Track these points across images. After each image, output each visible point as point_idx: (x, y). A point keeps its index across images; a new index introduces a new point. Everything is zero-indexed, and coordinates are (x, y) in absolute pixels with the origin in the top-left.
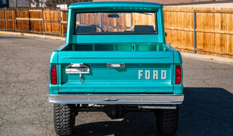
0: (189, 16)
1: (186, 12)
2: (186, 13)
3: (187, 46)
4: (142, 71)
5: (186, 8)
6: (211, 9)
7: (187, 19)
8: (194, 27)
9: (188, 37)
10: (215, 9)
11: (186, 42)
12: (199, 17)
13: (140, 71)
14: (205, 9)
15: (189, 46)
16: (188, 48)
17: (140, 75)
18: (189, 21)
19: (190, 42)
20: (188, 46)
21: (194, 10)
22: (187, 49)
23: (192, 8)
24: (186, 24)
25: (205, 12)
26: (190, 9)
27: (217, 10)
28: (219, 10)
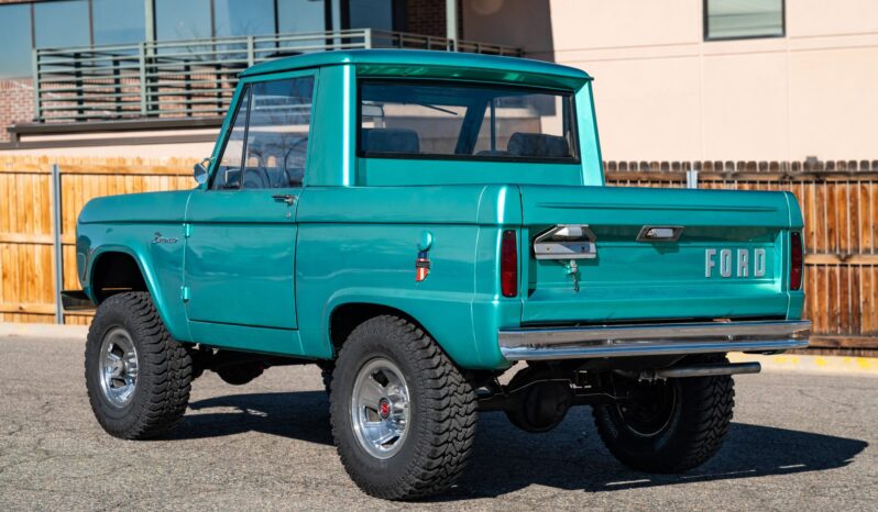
0: (29, 190)
1: (16, 173)
2: (13, 176)
3: (21, 301)
4: (714, 251)
5: (14, 159)
6: (129, 163)
7: (21, 199)
8: (52, 229)
9: (27, 264)
10: (146, 163)
11: (18, 285)
12: (73, 189)
13: (708, 252)
14: (104, 163)
15: (31, 298)
16: (26, 306)
17: (708, 264)
18: (30, 207)
19: (33, 282)
20: (28, 299)
21: (55, 166)
22: (21, 312)
23: (45, 159)
24: (13, 219)
25: (106, 171)
26: (36, 163)
27: (156, 164)
28: (162, 164)
